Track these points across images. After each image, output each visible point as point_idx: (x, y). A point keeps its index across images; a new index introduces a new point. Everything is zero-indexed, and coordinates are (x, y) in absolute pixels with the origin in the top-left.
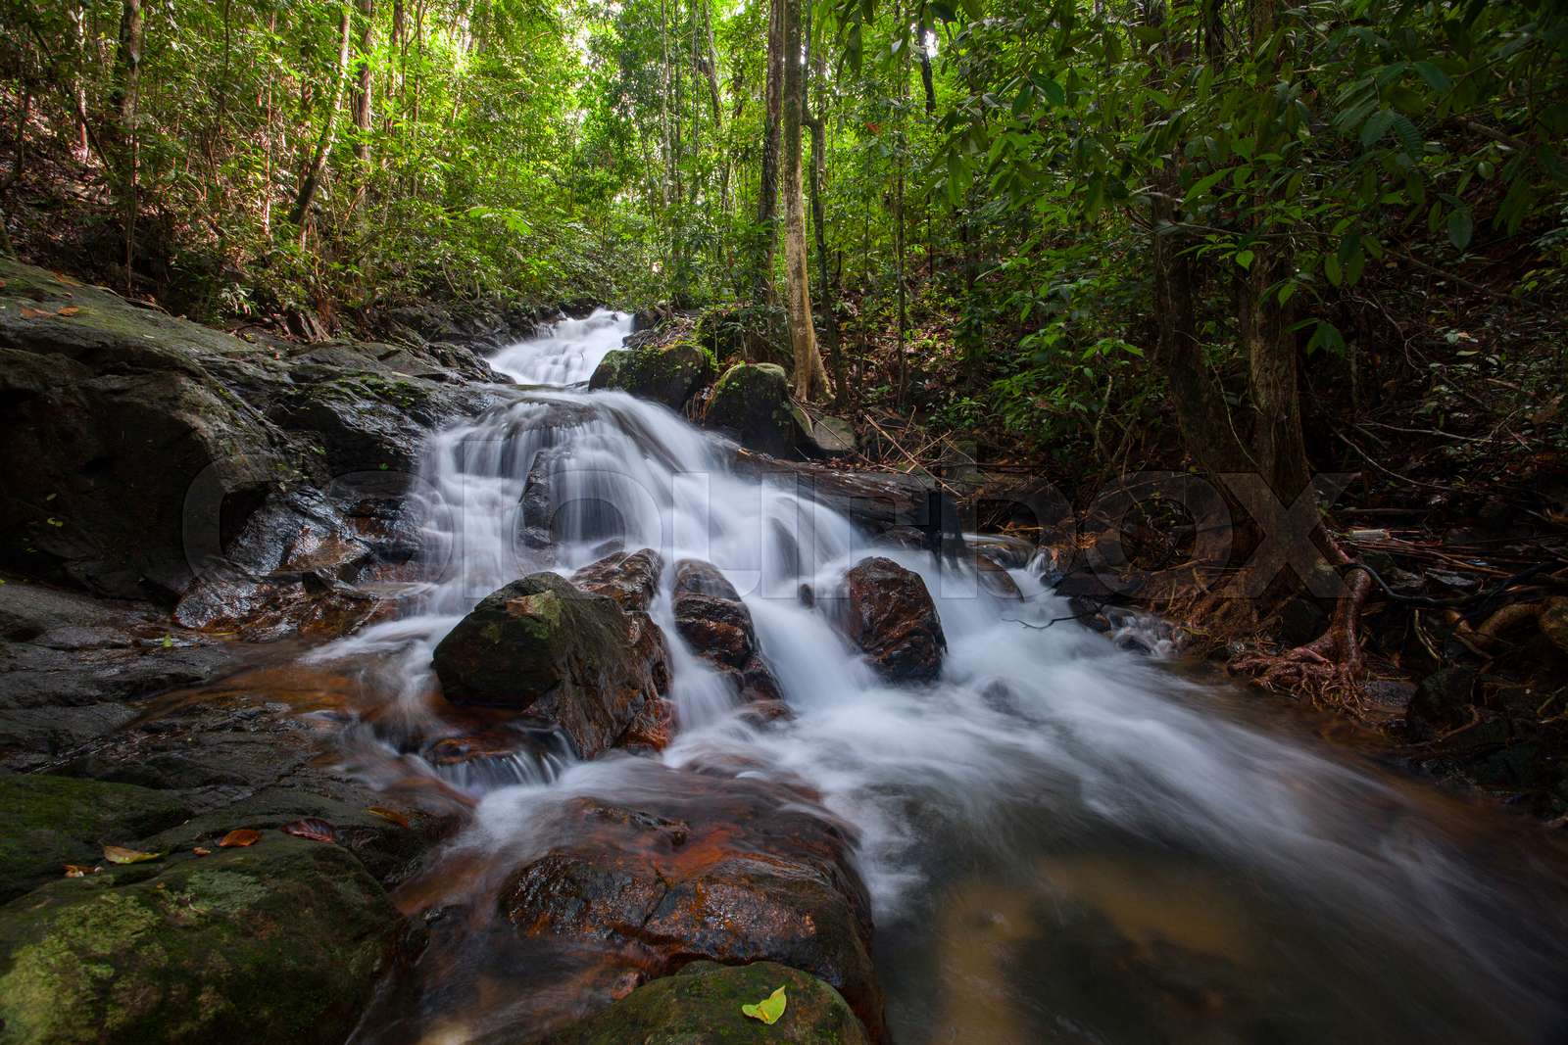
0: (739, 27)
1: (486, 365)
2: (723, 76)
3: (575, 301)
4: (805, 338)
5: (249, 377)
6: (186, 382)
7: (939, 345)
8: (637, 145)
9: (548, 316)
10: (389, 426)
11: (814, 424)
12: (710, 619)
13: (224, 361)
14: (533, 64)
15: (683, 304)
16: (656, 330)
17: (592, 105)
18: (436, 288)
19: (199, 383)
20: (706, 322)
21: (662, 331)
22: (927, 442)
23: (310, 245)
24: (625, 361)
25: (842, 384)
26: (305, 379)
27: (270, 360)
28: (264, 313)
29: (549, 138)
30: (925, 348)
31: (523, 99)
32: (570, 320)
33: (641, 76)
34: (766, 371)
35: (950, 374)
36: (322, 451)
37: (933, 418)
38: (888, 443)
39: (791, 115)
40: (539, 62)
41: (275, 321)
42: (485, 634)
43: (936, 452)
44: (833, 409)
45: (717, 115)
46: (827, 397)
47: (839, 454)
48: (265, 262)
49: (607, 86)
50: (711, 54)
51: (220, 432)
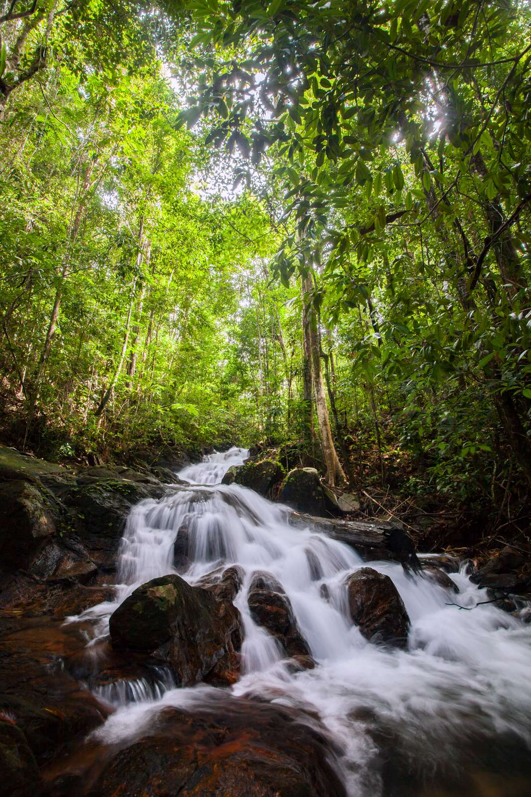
0: (291, 320)
1: (176, 476)
2: (285, 340)
3: (221, 444)
4: (331, 454)
5: (58, 483)
6: (26, 484)
7: (401, 453)
8: (249, 373)
9: (208, 452)
10: (116, 505)
11: (338, 498)
12: (268, 604)
13: (50, 476)
14: (203, 343)
15: (272, 443)
16: (259, 455)
17: (229, 358)
18: (157, 441)
19: (32, 485)
20: (282, 450)
21: (262, 456)
22: (400, 503)
23: (103, 425)
24: (238, 471)
25: (351, 476)
26: (82, 483)
27: (70, 475)
28: (78, 456)
29: (210, 373)
30: (394, 455)
31: (198, 358)
32: (218, 453)
33: (250, 344)
34: (308, 471)
35: (408, 467)
36: (83, 517)
37: (402, 491)
38: (377, 506)
39: (315, 352)
40: (206, 343)
41: (83, 460)
42: (135, 608)
43: (404, 509)
44: (349, 490)
45: (285, 357)
46: (345, 484)
47: (350, 513)
48: (81, 433)
49: (236, 350)
50: (280, 333)
51: (36, 509)
